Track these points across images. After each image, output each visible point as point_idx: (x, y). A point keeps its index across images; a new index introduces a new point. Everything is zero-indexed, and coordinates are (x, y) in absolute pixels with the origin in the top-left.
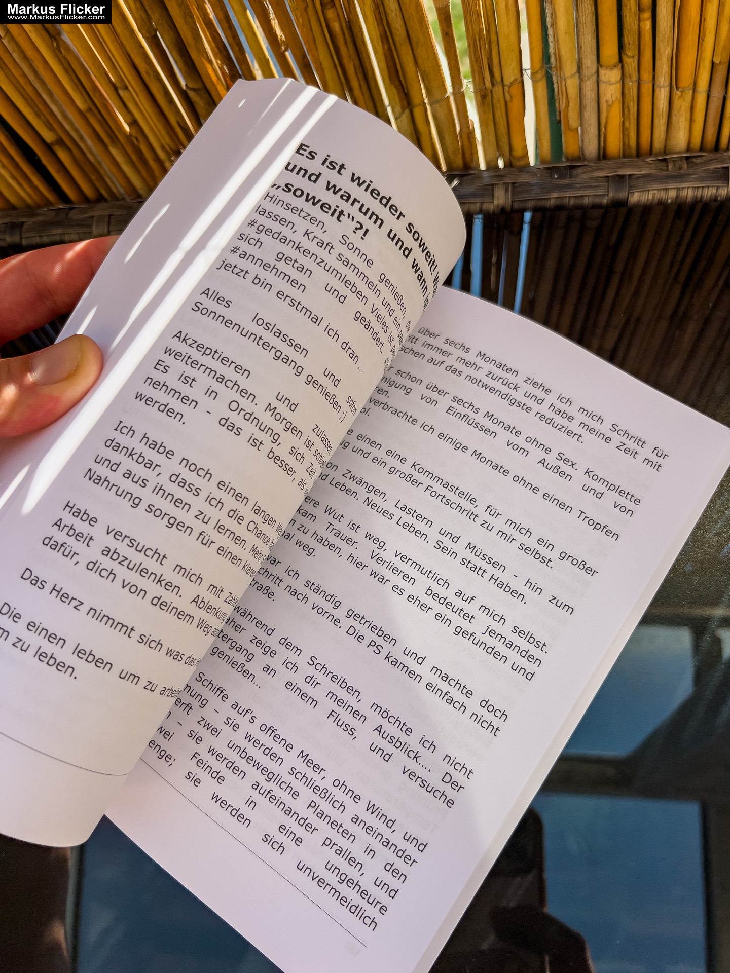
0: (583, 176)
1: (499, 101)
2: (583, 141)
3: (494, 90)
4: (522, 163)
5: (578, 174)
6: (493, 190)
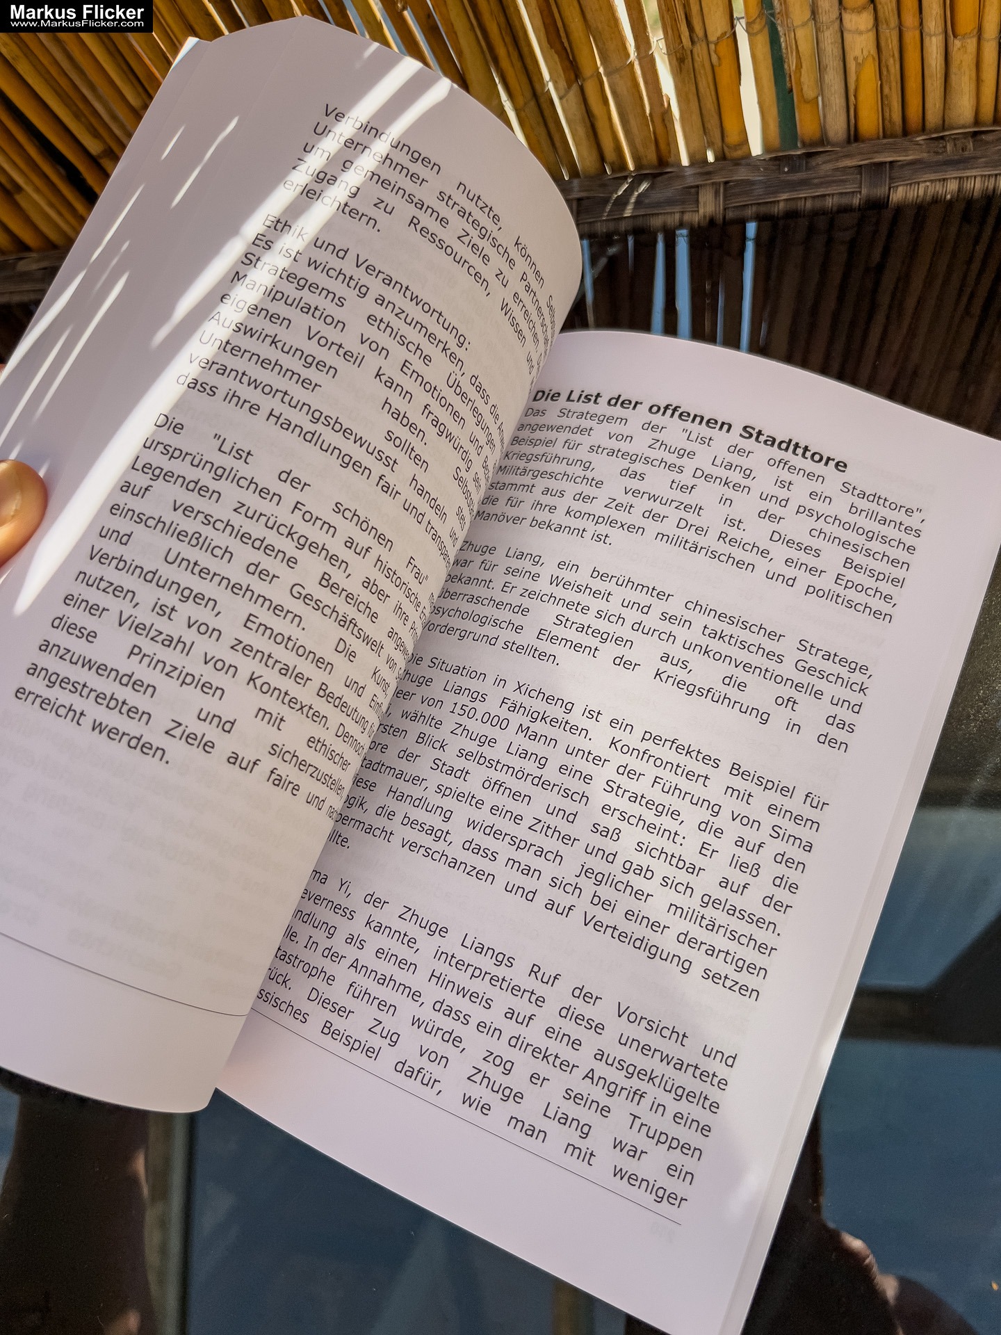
0: (824, 167)
1: (703, 66)
2: (825, 117)
3: (695, 50)
4: (739, 153)
5: (818, 164)
6: (697, 193)
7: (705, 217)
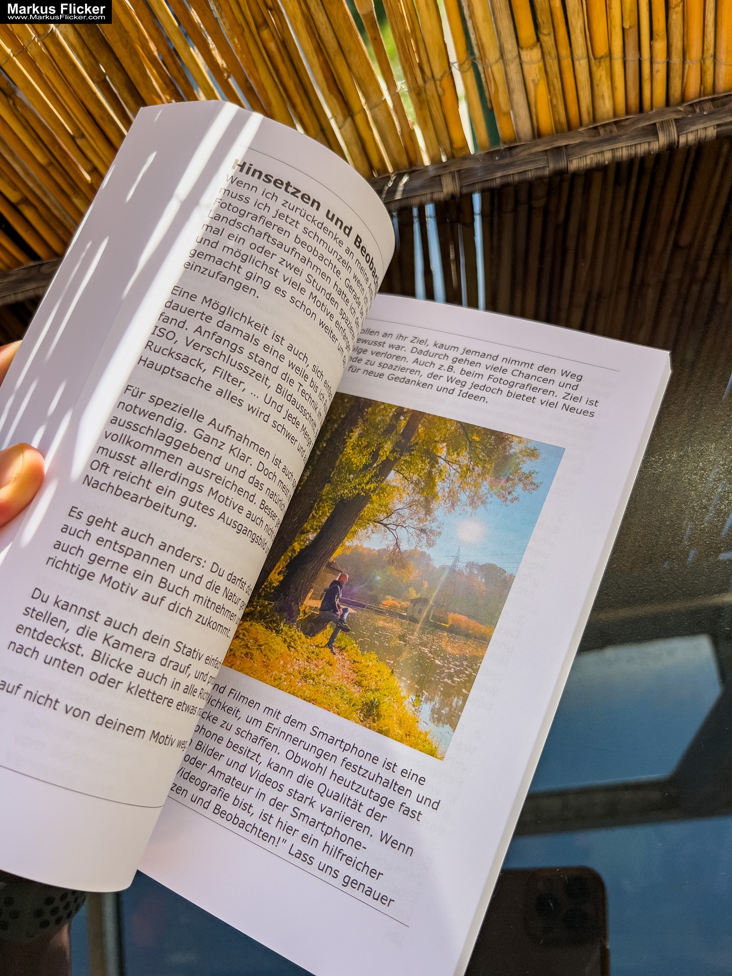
0: (522, 154)
1: (433, 97)
2: (516, 125)
3: (427, 87)
4: (464, 153)
5: (517, 153)
6: (440, 180)
7: (448, 194)
